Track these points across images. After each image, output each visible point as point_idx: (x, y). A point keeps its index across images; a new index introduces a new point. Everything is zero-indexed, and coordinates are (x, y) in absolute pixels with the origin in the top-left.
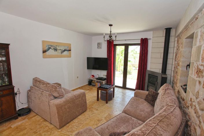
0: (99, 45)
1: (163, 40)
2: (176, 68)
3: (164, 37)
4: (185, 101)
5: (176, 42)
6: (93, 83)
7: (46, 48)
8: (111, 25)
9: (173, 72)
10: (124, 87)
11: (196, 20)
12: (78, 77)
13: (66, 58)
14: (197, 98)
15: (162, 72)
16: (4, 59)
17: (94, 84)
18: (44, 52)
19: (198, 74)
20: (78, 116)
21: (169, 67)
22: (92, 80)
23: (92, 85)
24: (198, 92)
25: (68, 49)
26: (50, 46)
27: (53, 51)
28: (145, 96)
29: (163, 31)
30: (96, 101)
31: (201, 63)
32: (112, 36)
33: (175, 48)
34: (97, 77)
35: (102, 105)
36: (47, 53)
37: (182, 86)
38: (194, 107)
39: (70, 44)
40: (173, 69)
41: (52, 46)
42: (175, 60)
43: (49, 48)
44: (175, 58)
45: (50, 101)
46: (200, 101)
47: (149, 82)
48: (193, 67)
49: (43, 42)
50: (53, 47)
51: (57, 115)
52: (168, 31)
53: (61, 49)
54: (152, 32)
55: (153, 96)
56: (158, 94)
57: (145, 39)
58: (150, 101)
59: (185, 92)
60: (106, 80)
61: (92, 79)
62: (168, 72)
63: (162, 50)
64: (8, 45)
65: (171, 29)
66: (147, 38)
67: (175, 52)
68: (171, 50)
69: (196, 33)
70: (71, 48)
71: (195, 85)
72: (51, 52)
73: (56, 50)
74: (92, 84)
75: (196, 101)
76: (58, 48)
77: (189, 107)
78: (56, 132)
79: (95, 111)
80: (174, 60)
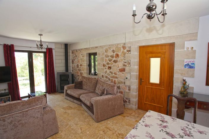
2: (76, 68)
8: (41, 35)
11: (96, 48)
14: (106, 73)
19: (104, 66)
24: (106, 71)
31: (105, 63)
32: (42, 45)
33: (71, 56)
38: (105, 77)
42: (73, 64)
46: (108, 73)
48: (100, 64)
52: (66, 45)
59: (97, 75)
65: (68, 45)
71: (104, 70)
75: (106, 75)
80: (71, 64)
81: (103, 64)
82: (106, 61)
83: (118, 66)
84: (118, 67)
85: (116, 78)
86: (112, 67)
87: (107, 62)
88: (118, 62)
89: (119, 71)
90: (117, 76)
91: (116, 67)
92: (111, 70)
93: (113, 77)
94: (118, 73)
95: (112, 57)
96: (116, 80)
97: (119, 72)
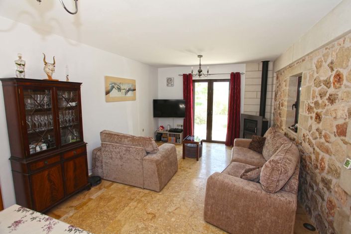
0: (170, 81)
1: (260, 74)
2: (278, 109)
3: (261, 72)
4: (296, 139)
5: (275, 78)
6: (163, 137)
7: (109, 88)
8: (200, 56)
9: (272, 115)
10: (209, 140)
11: (303, 61)
12: (143, 130)
13: (131, 102)
14: (309, 131)
15: (260, 115)
16: (74, 104)
17: (165, 139)
18: (107, 93)
19: (309, 111)
20: (172, 177)
21: (268, 108)
22: (161, 134)
23: (163, 141)
24: (311, 126)
25: (132, 88)
26: (113, 85)
27: (117, 91)
28: (249, 144)
29: (259, 64)
30: (182, 160)
31: (312, 101)
32: (202, 71)
33: (274, 86)
34: (169, 129)
35: (194, 163)
36: (111, 94)
37: (289, 128)
38: (308, 140)
39: (135, 80)
40: (273, 111)
41: (115, 84)
42: (275, 100)
43: (113, 87)
44: (275, 98)
45: (145, 158)
46: (313, 132)
47: (245, 129)
48: (303, 106)
49: (107, 78)
50: (117, 86)
51: (157, 174)
52: (265, 64)
53: (125, 88)
54: (245, 65)
55: (259, 142)
56: (265, 138)
57: (237, 73)
58: (257, 147)
59: (296, 132)
60: (183, 132)
61: (161, 131)
62: (267, 115)
63: (259, 88)
64: (80, 84)
65: (269, 63)
66: (239, 73)
67: (274, 90)
68: (269, 88)
69: (305, 74)
70: (135, 86)
71: (307, 121)
72: (114, 93)
73: (119, 89)
74: (162, 139)
75: (309, 135)
76: (122, 87)
77: (301, 143)
78: (158, 196)
79: (189, 170)
80: (273, 100)
81: (309, 104)
82: (313, 97)
83: (334, 115)
84: (335, 118)
85: (327, 151)
86: (323, 116)
87: (315, 100)
88: (337, 101)
89: (335, 130)
90: (329, 145)
91: (330, 117)
92: (320, 126)
93: (321, 146)
94: (333, 138)
95: (327, 83)
96: (327, 157)
97: (335, 135)
